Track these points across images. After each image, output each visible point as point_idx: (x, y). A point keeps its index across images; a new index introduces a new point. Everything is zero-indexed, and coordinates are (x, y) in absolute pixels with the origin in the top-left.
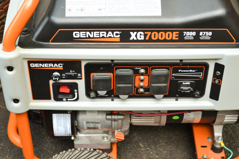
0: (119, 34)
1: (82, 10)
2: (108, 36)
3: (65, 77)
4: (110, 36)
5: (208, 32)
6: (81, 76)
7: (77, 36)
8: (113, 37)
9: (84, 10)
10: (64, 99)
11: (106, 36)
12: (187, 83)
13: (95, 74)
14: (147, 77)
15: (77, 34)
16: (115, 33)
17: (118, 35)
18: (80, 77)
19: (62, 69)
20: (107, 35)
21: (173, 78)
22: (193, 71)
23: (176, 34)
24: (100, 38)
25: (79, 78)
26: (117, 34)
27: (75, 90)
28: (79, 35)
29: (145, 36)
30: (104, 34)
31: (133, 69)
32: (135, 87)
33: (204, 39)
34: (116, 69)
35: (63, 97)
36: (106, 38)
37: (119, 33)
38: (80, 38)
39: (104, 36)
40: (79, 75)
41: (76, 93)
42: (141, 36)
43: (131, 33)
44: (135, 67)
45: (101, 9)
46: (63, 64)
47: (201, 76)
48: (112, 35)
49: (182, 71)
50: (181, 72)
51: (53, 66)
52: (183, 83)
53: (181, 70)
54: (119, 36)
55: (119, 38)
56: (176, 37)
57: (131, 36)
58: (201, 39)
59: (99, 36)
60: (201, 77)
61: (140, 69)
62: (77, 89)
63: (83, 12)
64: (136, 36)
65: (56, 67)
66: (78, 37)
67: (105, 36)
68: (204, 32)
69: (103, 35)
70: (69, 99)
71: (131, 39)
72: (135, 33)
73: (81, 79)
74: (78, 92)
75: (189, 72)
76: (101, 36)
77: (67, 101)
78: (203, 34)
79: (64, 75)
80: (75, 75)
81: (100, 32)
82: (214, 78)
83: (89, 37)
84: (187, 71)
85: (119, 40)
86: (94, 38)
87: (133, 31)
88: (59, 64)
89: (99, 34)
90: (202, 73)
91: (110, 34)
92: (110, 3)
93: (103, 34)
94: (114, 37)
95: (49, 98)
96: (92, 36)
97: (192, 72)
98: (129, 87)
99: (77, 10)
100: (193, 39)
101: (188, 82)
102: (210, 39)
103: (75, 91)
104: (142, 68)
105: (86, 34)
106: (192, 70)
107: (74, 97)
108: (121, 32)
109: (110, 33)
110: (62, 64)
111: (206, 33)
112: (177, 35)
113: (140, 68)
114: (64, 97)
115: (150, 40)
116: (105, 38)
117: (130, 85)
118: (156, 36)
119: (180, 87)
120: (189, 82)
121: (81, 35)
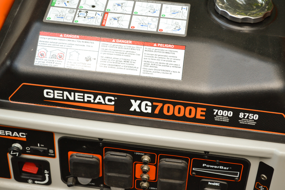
0: (113, 101)
1: (60, 57)
2: (97, 100)
3: (29, 152)
4: (99, 101)
5: (253, 115)
6: (54, 153)
7: (50, 95)
8: (104, 103)
9: (64, 58)
10: (30, 180)
11: (94, 101)
12: (214, 183)
13: (75, 153)
14: (154, 167)
15: (50, 92)
16: (107, 98)
17: (111, 102)
18: (53, 155)
19: (25, 140)
20: (94, 99)
21: (194, 173)
22: (225, 168)
23: (202, 111)
24: (84, 102)
25: (50, 155)
26: (110, 100)
27: (46, 171)
28: (53, 94)
29: (154, 108)
30: (90, 97)
31: (132, 154)
32: (135, 178)
33: (246, 123)
34: (107, 150)
35: (28, 178)
36: (94, 103)
37: (113, 98)
38: (54, 99)
39: (90, 101)
40: (51, 151)
41: (47, 176)
42: (147, 107)
43: (133, 101)
44: (136, 152)
45: (90, 59)
46: (26, 134)
47: (238, 177)
48: (102, 101)
49: (208, 166)
50: (205, 167)
51: (11, 135)
52: (209, 183)
53: (206, 165)
54: (113, 103)
55: (114, 106)
56: (201, 115)
57: (131, 105)
58: (240, 123)
59: (82, 100)
60: (237, 179)
61: (143, 155)
62: (49, 170)
63: (61, 60)
64: (140, 106)
65: (17, 136)
66: (52, 96)
67: (92, 101)
68: (245, 114)
69: (89, 99)
70: (36, 182)
71: (132, 109)
72: (138, 102)
73: (54, 157)
74: (49, 174)
75: (219, 169)
76: (86, 101)
77: (34, 183)
78: (245, 115)
79: (28, 149)
80: (44, 150)
81: (84, 95)
82: (258, 183)
83: (68, 100)
84: (216, 167)
85: (112, 109)
86: (74, 101)
87: (136, 99)
88: (20, 134)
89: (84, 96)
90: (239, 173)
91: (100, 99)
92: (106, 50)
93: (88, 97)
94: (106, 104)
95: (8, 176)
96: (72, 98)
97: (223, 170)
98: (126, 178)
99: (52, 57)
100: (228, 121)
101: (216, 182)
102: (254, 124)
103: (45, 173)
104: (145, 154)
105: (63, 94)
106: (223, 167)
107: (44, 179)
108: (116, 98)
109: (100, 97)
110: (24, 134)
111: (250, 116)
112: (204, 113)
113: (143, 153)
114: (30, 178)
115: (161, 115)
116: (92, 103)
117: (127, 176)
118: (169, 109)
119: (205, 188)
120: (218, 183)
121: (56, 95)
